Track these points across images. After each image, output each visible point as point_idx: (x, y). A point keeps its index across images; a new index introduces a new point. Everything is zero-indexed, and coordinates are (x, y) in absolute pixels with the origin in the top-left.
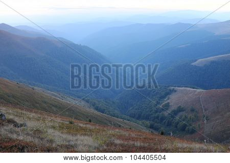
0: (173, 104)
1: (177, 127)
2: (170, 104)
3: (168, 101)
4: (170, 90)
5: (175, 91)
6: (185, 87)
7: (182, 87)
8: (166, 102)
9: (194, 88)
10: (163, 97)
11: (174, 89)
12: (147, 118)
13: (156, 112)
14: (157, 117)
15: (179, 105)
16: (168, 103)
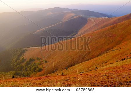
0: (26, 58)
1: (30, 70)
2: (25, 58)
3: (23, 57)
4: (23, 50)
5: (27, 50)
6: (31, 47)
7: (30, 47)
8: (22, 58)
9: (36, 47)
10: (20, 55)
11: (25, 49)
12: (12, 69)
13: (17, 64)
14: (19, 68)
15: (29, 58)
16: (24, 58)
